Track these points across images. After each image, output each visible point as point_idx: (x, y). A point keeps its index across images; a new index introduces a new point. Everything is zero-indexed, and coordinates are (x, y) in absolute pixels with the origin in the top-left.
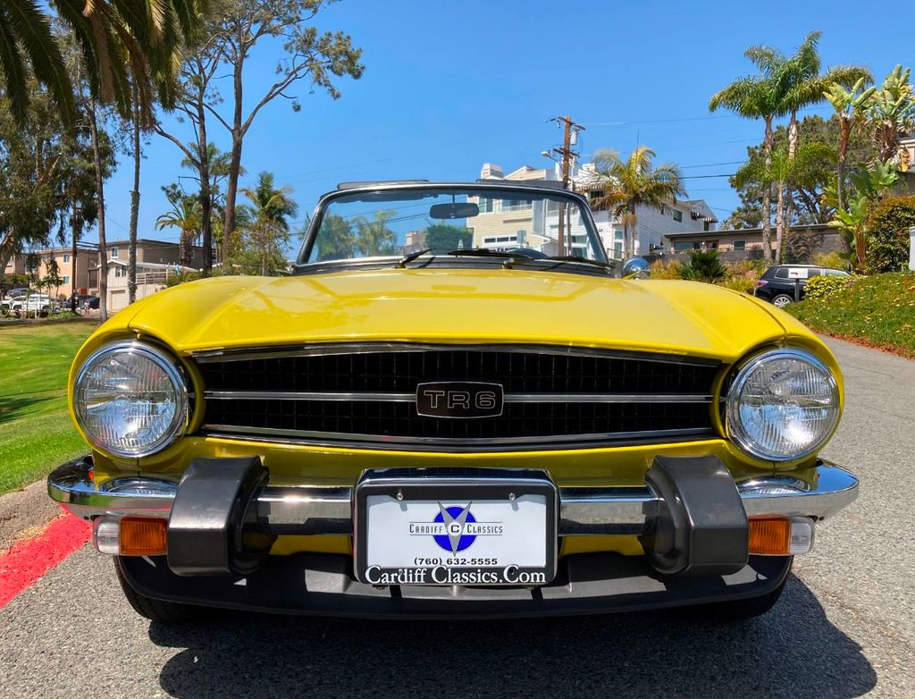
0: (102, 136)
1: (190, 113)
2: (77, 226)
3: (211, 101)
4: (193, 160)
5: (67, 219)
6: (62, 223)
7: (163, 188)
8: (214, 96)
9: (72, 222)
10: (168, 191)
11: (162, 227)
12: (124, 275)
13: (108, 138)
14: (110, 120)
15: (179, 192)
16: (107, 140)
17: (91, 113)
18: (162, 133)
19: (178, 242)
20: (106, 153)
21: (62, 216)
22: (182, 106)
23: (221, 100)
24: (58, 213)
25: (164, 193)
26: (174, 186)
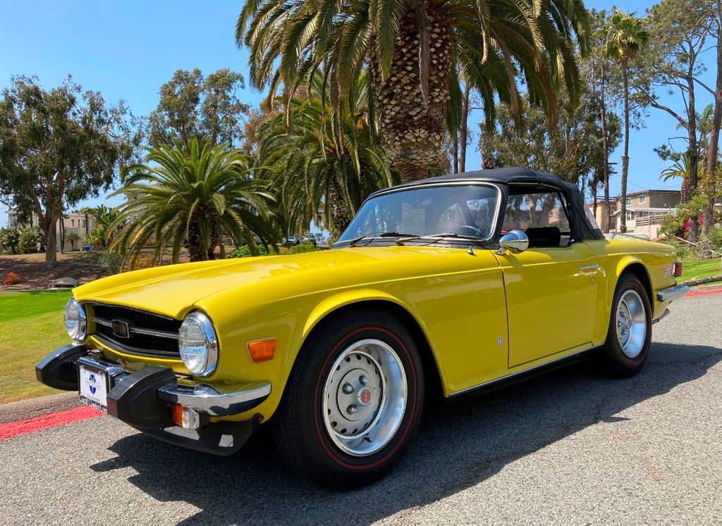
0: (613, 117)
1: (681, 86)
2: (593, 185)
3: (697, 71)
4: (683, 123)
5: (587, 181)
6: (583, 184)
7: (655, 150)
8: (699, 67)
9: (590, 184)
10: (659, 152)
11: (666, 179)
12: (633, 218)
13: (617, 117)
14: (618, 103)
15: (669, 152)
16: (616, 119)
17: (602, 102)
18: (656, 106)
19: (680, 189)
20: (614, 129)
21: (583, 180)
22: (673, 81)
23: (705, 69)
24: (581, 177)
25: (656, 153)
26: (664, 147)
